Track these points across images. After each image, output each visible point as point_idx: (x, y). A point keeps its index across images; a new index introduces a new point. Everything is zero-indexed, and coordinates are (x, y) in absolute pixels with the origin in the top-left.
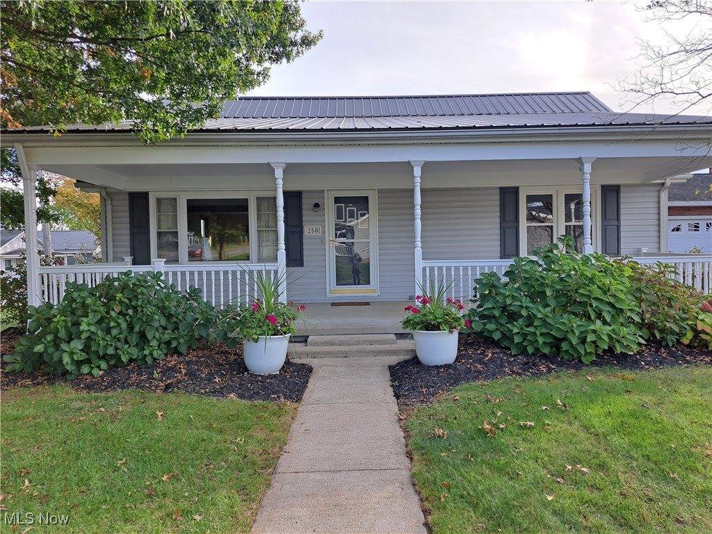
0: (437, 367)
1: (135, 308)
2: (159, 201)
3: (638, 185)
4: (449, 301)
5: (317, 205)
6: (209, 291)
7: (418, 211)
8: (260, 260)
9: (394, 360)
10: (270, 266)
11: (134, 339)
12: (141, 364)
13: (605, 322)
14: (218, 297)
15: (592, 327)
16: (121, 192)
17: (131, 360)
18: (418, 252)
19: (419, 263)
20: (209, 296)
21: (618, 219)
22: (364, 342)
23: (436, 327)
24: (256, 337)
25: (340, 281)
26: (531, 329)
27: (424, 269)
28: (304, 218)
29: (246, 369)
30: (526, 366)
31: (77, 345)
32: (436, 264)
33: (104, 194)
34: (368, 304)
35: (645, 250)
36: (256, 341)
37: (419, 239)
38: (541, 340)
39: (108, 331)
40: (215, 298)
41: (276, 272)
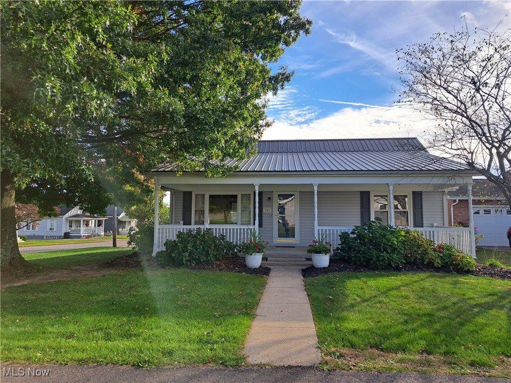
0: (320, 268)
1: (204, 242)
2: (196, 195)
3: (432, 192)
4: (327, 243)
5: (269, 198)
6: (230, 236)
7: (316, 205)
8: (242, 224)
9: (304, 268)
10: (251, 227)
11: (204, 253)
12: (207, 262)
13: (388, 252)
14: (233, 239)
15: (382, 254)
16: (180, 191)
17: (204, 261)
18: (316, 222)
19: (317, 228)
20: (230, 238)
21: (422, 208)
22: (292, 261)
23: (320, 252)
24: (251, 253)
25: (280, 236)
26: (359, 255)
27: (319, 230)
28: (263, 204)
29: (246, 266)
30: (355, 270)
31: (187, 254)
32: (324, 228)
33: (173, 192)
34: (294, 247)
35: (435, 225)
36: (251, 255)
37: (316, 217)
38: (362, 259)
39: (197, 250)
40: (232, 239)
41: (254, 229)
